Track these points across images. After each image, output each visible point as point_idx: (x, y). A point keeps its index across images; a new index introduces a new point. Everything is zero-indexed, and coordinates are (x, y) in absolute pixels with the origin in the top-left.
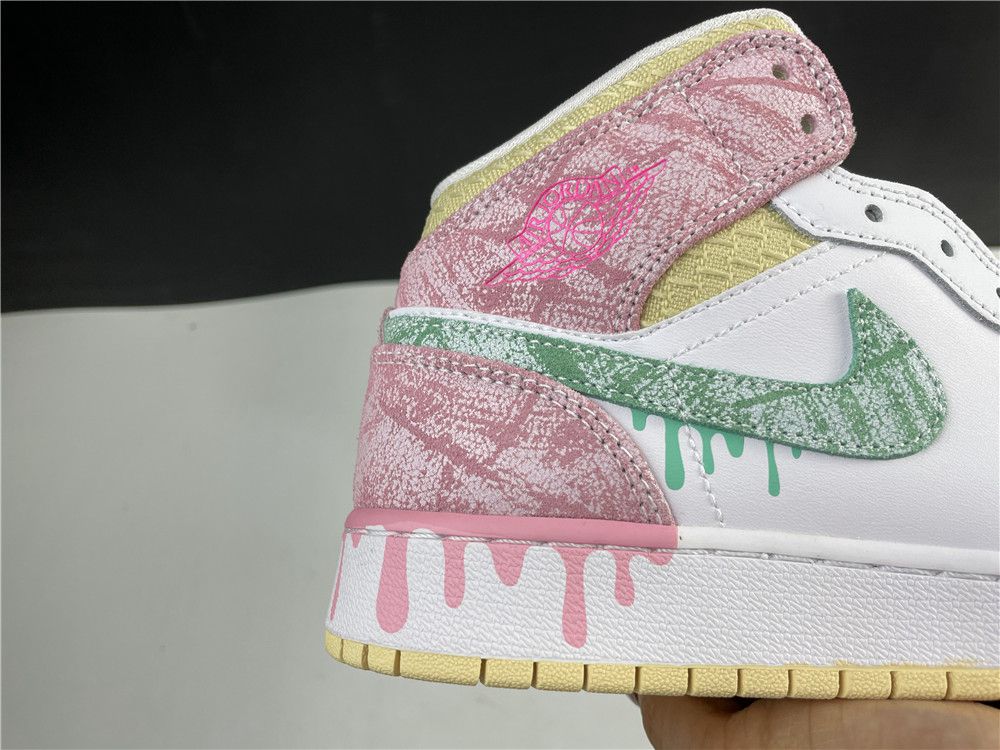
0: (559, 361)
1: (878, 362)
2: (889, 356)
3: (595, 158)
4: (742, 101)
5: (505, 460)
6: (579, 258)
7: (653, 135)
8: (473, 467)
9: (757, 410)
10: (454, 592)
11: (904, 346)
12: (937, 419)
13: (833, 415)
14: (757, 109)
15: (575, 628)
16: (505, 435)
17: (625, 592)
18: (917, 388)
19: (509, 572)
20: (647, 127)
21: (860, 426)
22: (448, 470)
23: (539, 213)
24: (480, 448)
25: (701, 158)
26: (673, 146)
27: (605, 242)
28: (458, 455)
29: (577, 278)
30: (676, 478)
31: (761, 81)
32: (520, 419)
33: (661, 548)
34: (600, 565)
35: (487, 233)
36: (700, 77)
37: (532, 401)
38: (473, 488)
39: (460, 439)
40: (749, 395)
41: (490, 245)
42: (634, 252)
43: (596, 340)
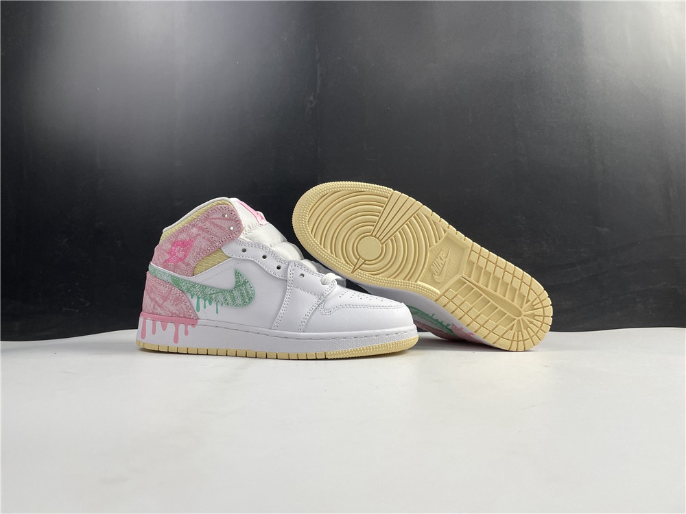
0: (176, 282)
1: (239, 286)
2: (242, 285)
3: (183, 237)
4: (214, 224)
5: (165, 304)
6: (181, 259)
7: (195, 230)
8: (159, 306)
9: (214, 296)
10: (154, 332)
11: (245, 283)
12: (251, 299)
13: (228, 298)
14: (217, 226)
15: (176, 340)
16: (165, 299)
17: (186, 333)
18: (247, 292)
19: (164, 328)
20: (195, 229)
21: (234, 300)
22: (154, 306)
23: (173, 248)
24: (161, 302)
25: (204, 238)
26: (198, 235)
27: (185, 256)
28: (156, 302)
29: (180, 263)
30: (198, 310)
31: (219, 219)
32: (168, 295)
33: (193, 325)
34: (182, 327)
35: (165, 250)
36: (207, 216)
37: (170, 292)
38: (159, 310)
39: (157, 299)
40: (212, 292)
41: (165, 254)
42: (190, 259)
43: (186, 278)
